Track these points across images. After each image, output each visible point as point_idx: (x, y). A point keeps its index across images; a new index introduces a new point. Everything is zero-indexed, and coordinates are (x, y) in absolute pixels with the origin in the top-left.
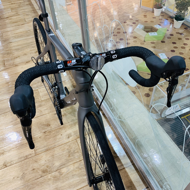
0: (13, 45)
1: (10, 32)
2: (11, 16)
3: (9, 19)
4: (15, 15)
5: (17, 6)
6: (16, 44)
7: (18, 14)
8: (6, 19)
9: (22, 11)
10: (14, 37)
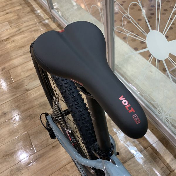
0: (33, 96)
1: (19, 68)
2: (12, 35)
3: (10, 41)
4: (17, 33)
5: (16, 17)
6: (37, 94)
7: (21, 31)
8: (6, 42)
9: (25, 24)
10: (29, 78)
